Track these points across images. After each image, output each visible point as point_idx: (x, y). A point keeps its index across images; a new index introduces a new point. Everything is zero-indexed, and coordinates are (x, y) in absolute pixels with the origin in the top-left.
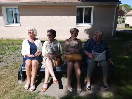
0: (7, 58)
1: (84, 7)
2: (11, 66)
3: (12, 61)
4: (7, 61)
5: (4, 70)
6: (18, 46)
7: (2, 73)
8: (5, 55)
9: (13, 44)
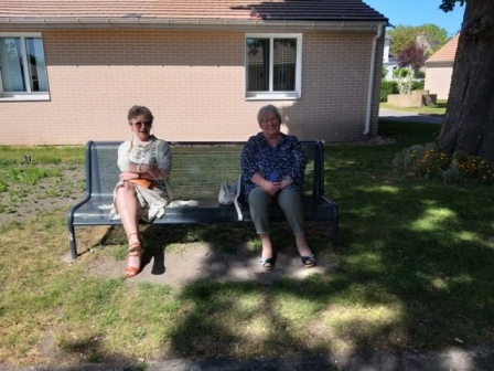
0: (14, 201)
1: (272, 36)
2: (33, 222)
3: (33, 209)
4: (18, 209)
5: (11, 233)
6: (48, 167)
7: (9, 239)
8: (8, 193)
9: (28, 160)
